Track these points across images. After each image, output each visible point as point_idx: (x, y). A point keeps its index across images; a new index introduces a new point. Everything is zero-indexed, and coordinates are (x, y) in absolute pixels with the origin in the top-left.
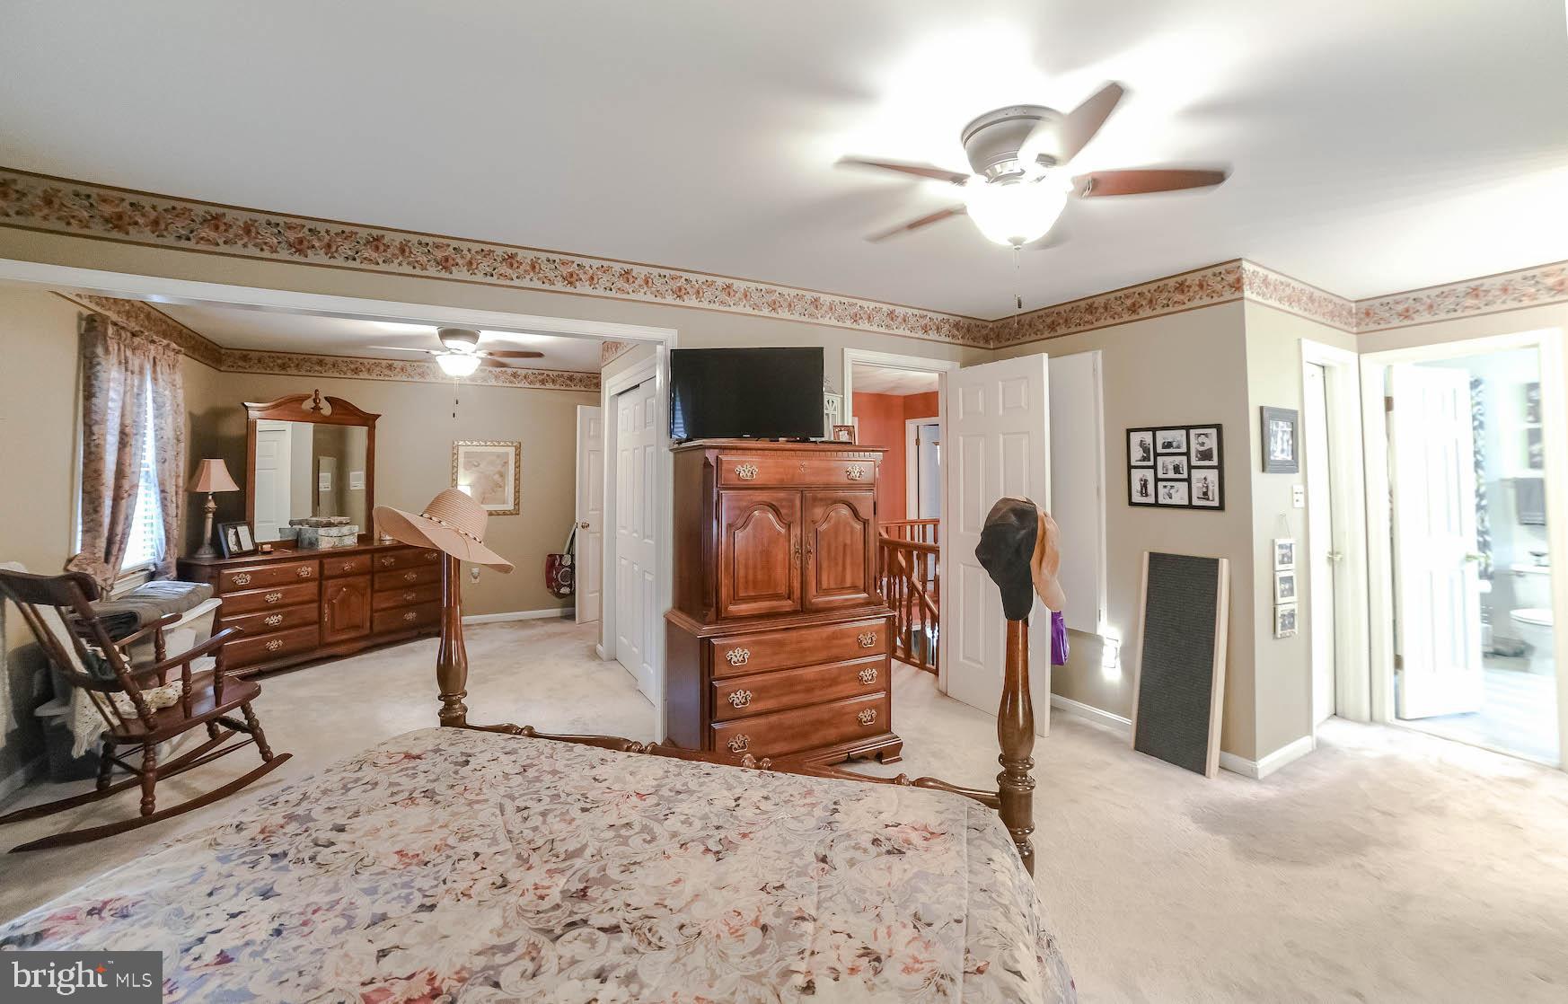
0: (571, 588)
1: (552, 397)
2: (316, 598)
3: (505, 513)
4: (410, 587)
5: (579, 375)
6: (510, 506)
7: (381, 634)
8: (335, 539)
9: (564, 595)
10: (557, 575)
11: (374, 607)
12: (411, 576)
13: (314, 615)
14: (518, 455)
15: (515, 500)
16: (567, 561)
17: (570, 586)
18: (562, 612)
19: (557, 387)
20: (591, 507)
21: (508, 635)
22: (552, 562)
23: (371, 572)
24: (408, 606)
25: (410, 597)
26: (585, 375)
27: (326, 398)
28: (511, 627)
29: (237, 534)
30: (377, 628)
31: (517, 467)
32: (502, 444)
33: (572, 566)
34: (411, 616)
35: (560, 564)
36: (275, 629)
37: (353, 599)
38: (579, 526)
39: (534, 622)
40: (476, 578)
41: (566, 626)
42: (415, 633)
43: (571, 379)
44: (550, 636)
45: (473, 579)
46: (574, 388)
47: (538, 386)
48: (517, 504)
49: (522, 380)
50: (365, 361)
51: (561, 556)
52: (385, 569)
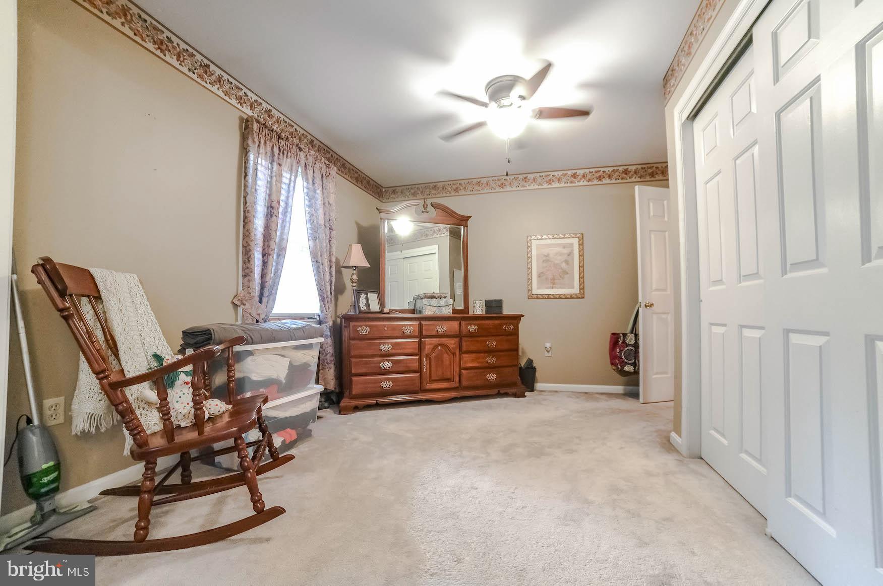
0: (635, 367)
1: (610, 190)
2: (416, 351)
3: (571, 297)
4: (491, 352)
5: (634, 168)
6: (576, 290)
7: (468, 388)
8: (435, 308)
9: (627, 374)
10: (621, 351)
11: (463, 365)
12: (492, 343)
13: (416, 365)
14: (581, 244)
15: (580, 285)
16: (630, 339)
17: (634, 365)
18: (625, 390)
19: (614, 181)
20: (654, 287)
21: (574, 405)
22: (616, 341)
23: (459, 336)
24: (490, 368)
25: (492, 360)
26: (639, 167)
27: (432, 205)
28: (578, 398)
29: (367, 298)
30: (464, 383)
31: (581, 255)
32: (567, 236)
33: (636, 345)
34: (492, 377)
35: (624, 342)
36: (388, 372)
37: (445, 356)
38: (643, 305)
39: (598, 396)
40: (548, 352)
41: (630, 404)
42: (495, 391)
43: (626, 172)
44: (613, 412)
45: (546, 352)
46: (629, 180)
47: (595, 182)
48: (582, 288)
49: (581, 179)
50: (462, 182)
51: (625, 335)
52: (471, 335)
